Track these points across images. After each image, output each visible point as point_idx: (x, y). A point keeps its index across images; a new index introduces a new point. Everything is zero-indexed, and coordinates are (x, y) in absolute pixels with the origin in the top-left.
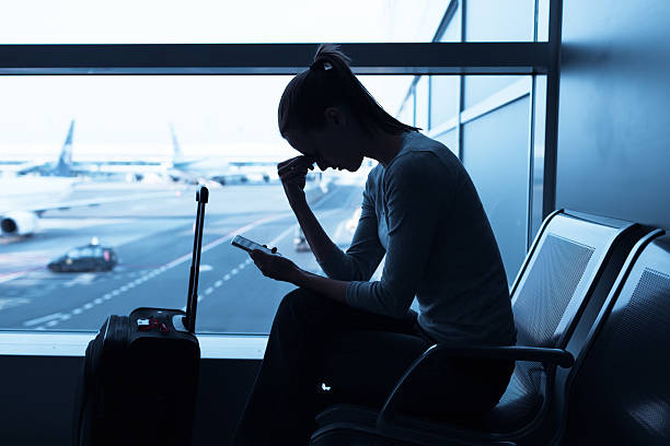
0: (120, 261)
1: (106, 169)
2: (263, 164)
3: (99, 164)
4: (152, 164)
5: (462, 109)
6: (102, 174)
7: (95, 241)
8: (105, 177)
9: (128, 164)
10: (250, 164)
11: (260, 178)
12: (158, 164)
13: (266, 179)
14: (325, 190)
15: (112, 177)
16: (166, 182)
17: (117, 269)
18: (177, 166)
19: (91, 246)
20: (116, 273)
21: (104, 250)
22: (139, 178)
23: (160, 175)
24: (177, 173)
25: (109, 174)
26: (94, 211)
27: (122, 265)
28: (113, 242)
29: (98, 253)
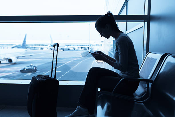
0: (38, 70)
1: (34, 46)
2: (74, 45)
3: (32, 45)
4: (45, 45)
5: (126, 31)
6: (33, 48)
7: (32, 65)
9: (39, 45)
10: (70, 45)
11: (73, 49)
12: (47, 45)
13: (74, 49)
15: (35, 49)
16: (49, 49)
19: (31, 66)
20: (37, 73)
21: (34, 67)
22: (42, 49)
23: (47, 48)
27: (38, 71)
28: (36, 65)
29: (32, 68)
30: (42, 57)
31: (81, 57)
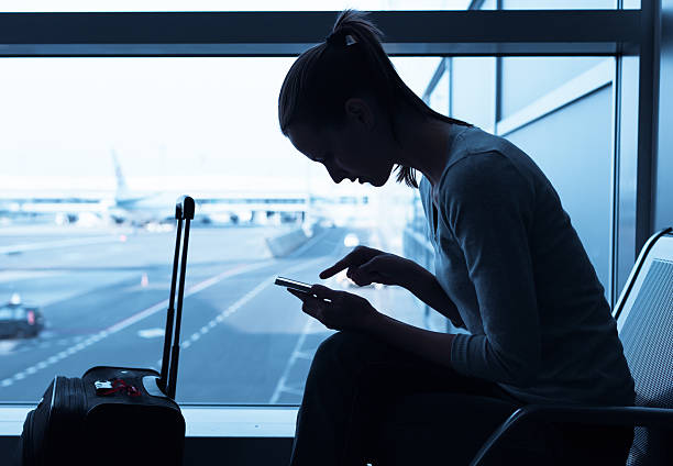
0: (48, 324)
1: (29, 208)
2: (230, 201)
3: (21, 202)
4: (88, 202)
5: (498, 118)
6: (25, 214)
7: (16, 299)
8: (28, 219)
9: (58, 201)
10: (213, 201)
11: (226, 219)
12: (96, 202)
13: (235, 219)
14: (309, 234)
15: (38, 218)
16: (107, 222)
17: (44, 335)
18: (121, 204)
19: (11, 306)
20: (41, 340)
21: (28, 310)
22: (72, 219)
23: (99, 216)
24: (120, 213)
25: (35, 215)
26: (15, 261)
27: (50, 329)
28: (40, 301)
29: (19, 314)
30: (73, 258)
31: (266, 260)
